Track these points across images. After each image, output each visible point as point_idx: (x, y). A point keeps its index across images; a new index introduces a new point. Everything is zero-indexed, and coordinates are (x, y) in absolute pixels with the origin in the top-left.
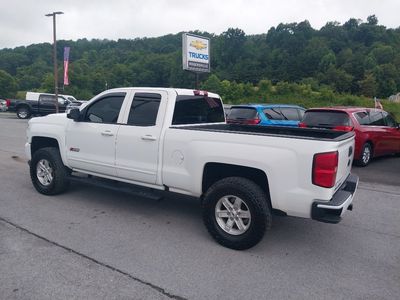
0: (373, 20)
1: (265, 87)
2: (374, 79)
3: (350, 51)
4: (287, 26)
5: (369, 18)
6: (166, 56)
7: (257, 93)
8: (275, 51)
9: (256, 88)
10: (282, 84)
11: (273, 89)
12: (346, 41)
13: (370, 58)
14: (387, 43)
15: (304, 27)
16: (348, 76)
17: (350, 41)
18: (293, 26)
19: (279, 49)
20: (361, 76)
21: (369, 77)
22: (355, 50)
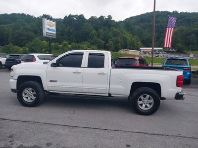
0: (110, 17)
1: (65, 45)
2: (113, 43)
3: (102, 30)
4: (73, 16)
5: (109, 16)
6: (5, 26)
7: (62, 48)
8: (68, 27)
9: (61, 46)
10: (74, 44)
11: (70, 46)
12: (100, 25)
13: (110, 34)
14: (116, 28)
15: (81, 17)
16: (102, 41)
17: (102, 26)
18: (76, 16)
19: (70, 27)
20: (107, 42)
21: (111, 42)
22: (104, 30)
